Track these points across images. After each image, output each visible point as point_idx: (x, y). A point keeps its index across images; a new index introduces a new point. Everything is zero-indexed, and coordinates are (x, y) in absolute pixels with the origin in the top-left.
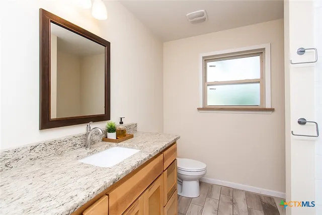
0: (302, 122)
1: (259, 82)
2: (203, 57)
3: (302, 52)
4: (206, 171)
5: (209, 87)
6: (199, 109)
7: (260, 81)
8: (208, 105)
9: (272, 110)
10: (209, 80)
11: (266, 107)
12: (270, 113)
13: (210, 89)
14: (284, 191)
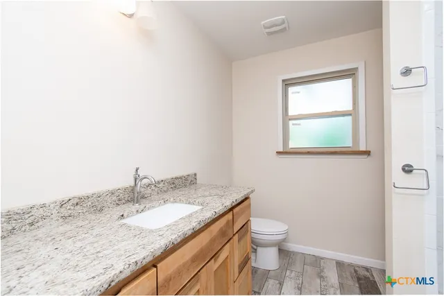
0: (408, 169)
1: (350, 115)
2: (283, 81)
3: (407, 72)
4: (288, 235)
5: (291, 122)
6: (279, 153)
7: (353, 114)
8: (290, 147)
9: (367, 153)
10: (291, 112)
11: (361, 150)
12: (366, 156)
13: (293, 124)
14: (384, 259)
